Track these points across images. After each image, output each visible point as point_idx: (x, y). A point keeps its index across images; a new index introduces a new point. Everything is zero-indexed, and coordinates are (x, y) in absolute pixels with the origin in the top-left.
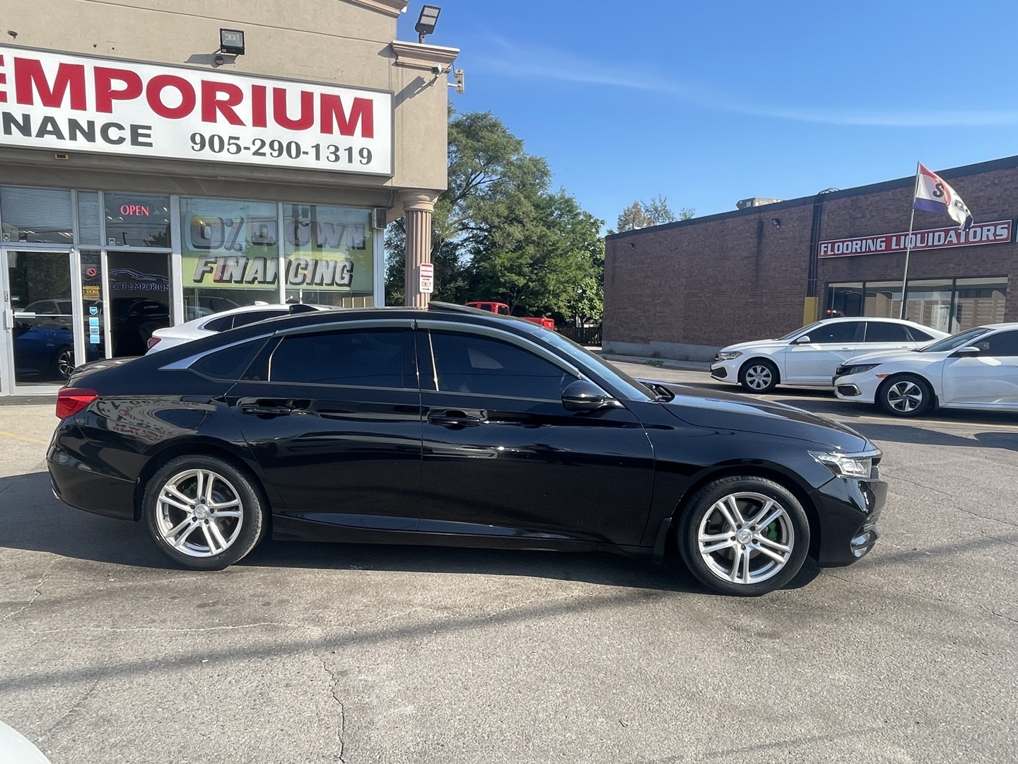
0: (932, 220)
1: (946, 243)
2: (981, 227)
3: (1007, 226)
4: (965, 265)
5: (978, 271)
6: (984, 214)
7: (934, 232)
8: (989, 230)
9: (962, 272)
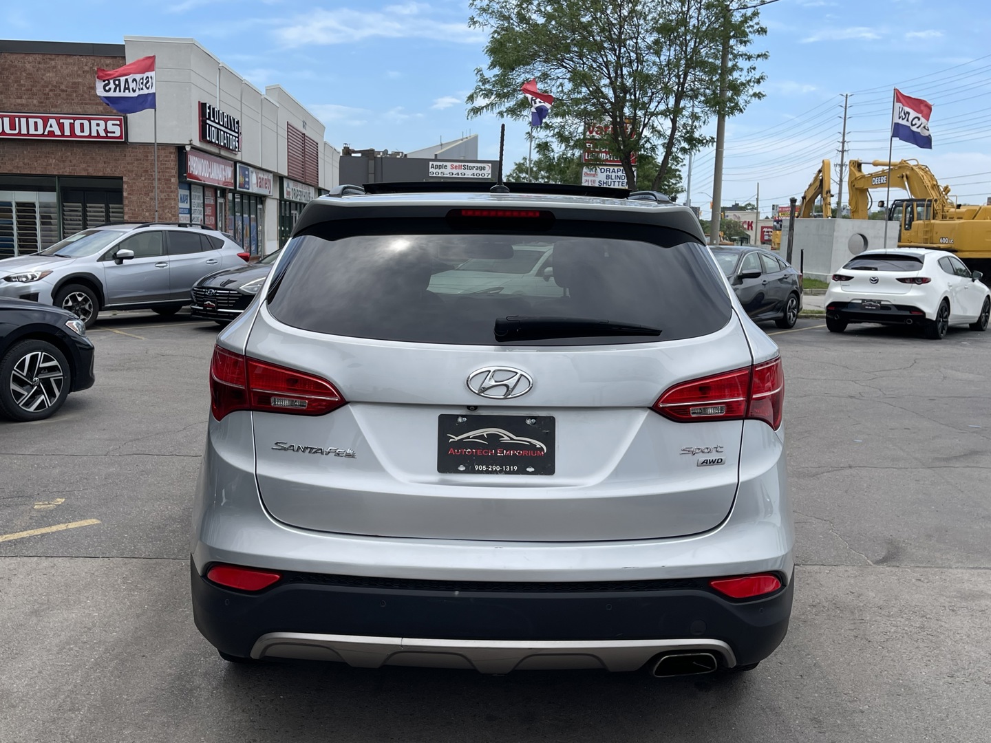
0: (19, 101)
1: (46, 133)
2: (89, 120)
3: (118, 122)
4: (71, 162)
5: (87, 170)
6: (86, 104)
7: (27, 118)
8: (98, 125)
9: (67, 170)
